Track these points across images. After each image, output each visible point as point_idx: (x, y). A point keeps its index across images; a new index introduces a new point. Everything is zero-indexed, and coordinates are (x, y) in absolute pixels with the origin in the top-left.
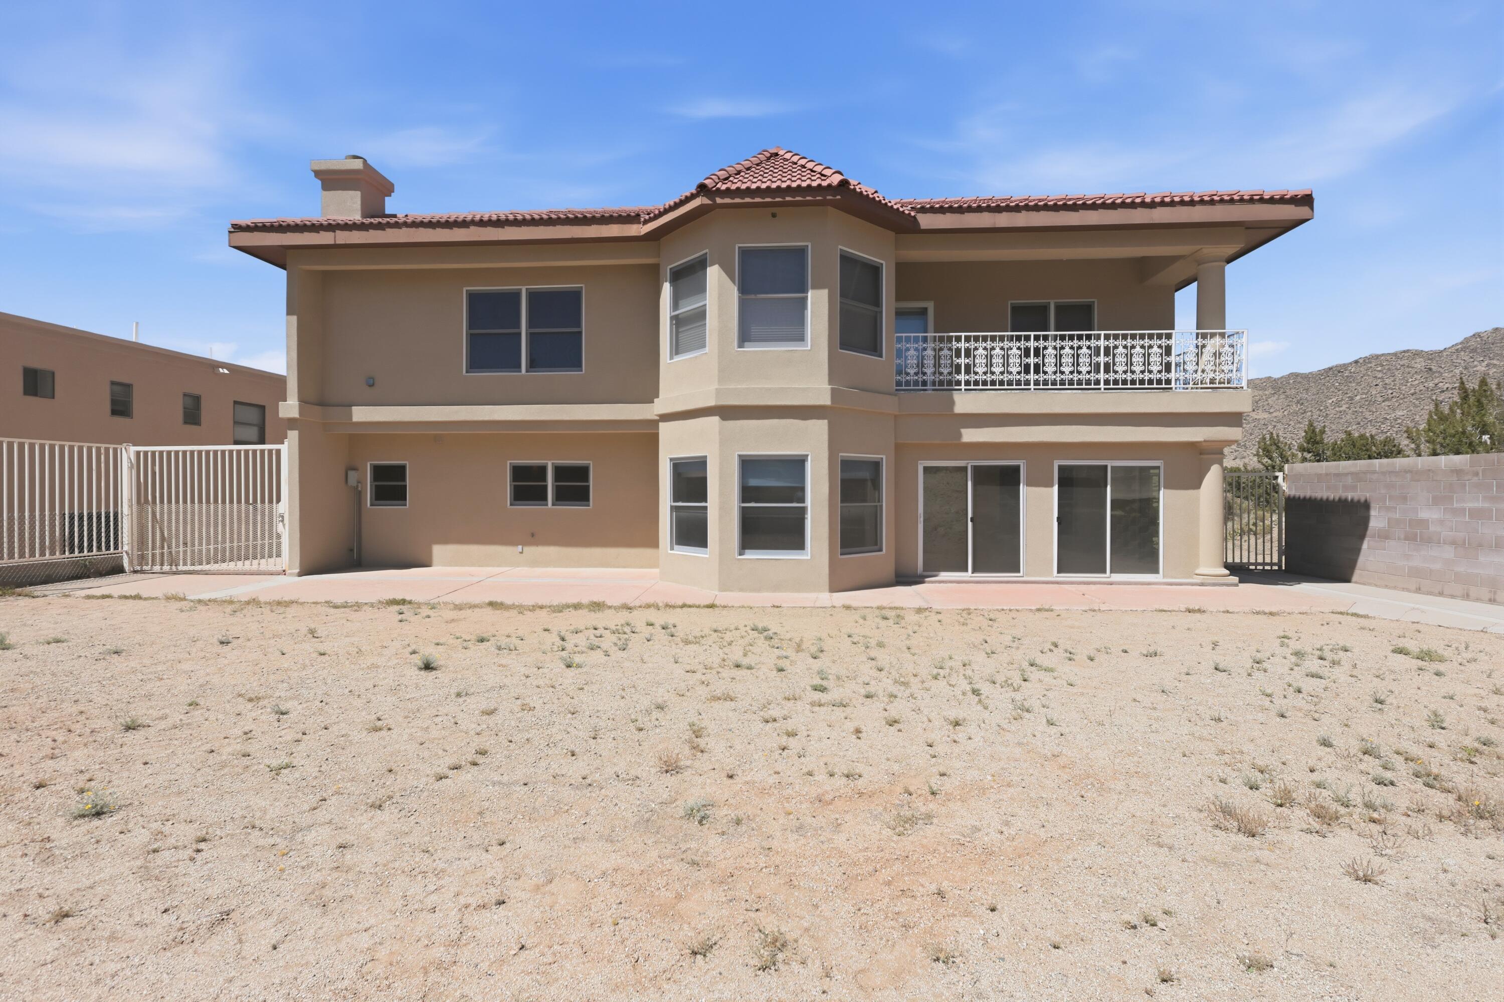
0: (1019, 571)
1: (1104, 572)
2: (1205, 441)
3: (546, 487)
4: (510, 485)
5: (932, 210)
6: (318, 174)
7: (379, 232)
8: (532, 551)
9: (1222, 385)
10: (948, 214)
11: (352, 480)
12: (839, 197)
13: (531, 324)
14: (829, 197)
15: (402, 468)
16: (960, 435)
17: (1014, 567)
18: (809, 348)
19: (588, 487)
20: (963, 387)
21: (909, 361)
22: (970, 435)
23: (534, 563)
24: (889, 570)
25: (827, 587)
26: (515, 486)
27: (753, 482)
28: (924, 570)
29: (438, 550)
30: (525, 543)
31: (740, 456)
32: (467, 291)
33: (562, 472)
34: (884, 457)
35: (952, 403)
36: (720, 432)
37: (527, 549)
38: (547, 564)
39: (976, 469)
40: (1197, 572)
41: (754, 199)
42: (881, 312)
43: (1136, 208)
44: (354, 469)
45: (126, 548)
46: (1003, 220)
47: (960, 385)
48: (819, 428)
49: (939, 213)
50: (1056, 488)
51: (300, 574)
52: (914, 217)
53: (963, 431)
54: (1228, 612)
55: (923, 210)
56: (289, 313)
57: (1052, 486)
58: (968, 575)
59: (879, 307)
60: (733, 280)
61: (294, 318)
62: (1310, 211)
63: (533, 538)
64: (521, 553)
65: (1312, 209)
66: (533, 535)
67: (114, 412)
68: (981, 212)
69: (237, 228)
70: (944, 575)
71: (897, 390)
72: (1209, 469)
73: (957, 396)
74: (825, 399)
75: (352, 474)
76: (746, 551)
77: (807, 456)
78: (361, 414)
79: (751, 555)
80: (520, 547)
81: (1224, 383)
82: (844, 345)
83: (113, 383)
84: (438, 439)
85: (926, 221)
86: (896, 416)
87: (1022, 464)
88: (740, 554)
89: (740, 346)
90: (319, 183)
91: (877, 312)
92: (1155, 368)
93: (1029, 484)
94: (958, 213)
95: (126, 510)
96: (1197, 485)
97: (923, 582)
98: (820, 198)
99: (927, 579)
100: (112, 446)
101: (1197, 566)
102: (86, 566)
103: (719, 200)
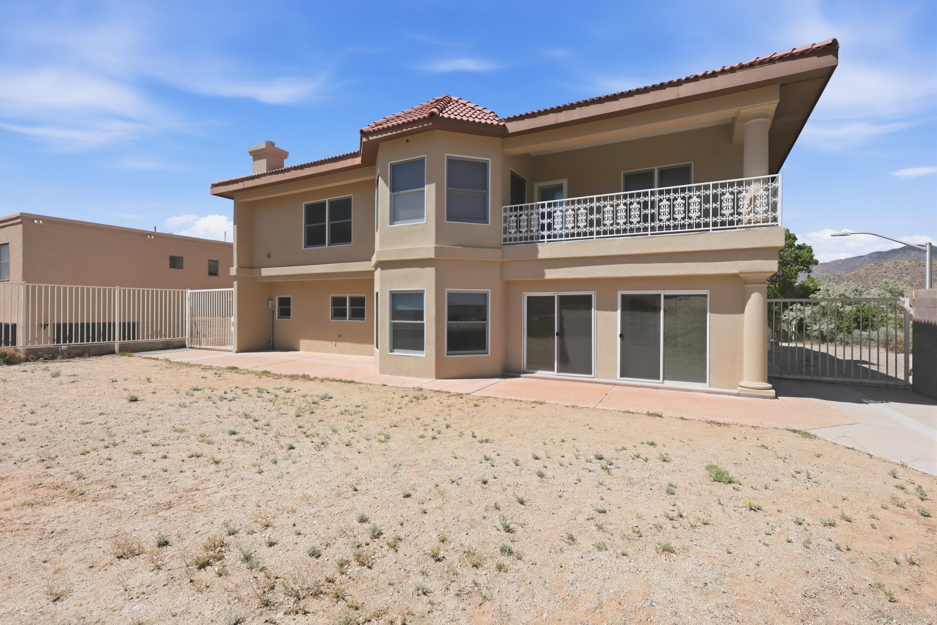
0: (591, 373)
1: (658, 378)
2: (741, 273)
3: (346, 309)
4: (331, 308)
5: (515, 119)
6: (251, 153)
7: (259, 180)
8: (341, 345)
9: (758, 224)
10: (526, 120)
11: (270, 306)
12: (431, 124)
13: (331, 219)
14: (426, 125)
15: (289, 299)
16: (544, 274)
17: (588, 371)
18: (425, 222)
19: (364, 309)
20: (546, 240)
21: (511, 224)
22: (551, 274)
23: (340, 352)
24: (497, 366)
25: (434, 376)
26: (335, 309)
27: (400, 308)
28: (527, 369)
29: (303, 343)
30: (337, 341)
31: (390, 291)
32: (305, 204)
33: (353, 300)
34: (490, 290)
35: (537, 251)
36: (380, 277)
37: (338, 344)
38: (345, 353)
39: (561, 298)
40: (741, 384)
41: (382, 135)
42: (488, 193)
43: (665, 88)
44: (271, 300)
45: (187, 336)
46: (563, 117)
47: (544, 239)
48: (430, 273)
49: (520, 120)
50: (619, 312)
51: (237, 352)
52: (504, 125)
53: (546, 271)
54: (682, 418)
55: (509, 120)
56: (234, 224)
57: (616, 310)
58: (554, 374)
59: (486, 190)
60: (387, 185)
61: (236, 226)
62: (835, 58)
63: (340, 338)
64: (335, 345)
65: (837, 56)
66: (340, 336)
67: (211, 274)
68: (548, 114)
69: (214, 186)
70: (540, 373)
71: (504, 245)
72: (750, 297)
73: (540, 247)
74: (431, 255)
75: (270, 302)
76: (395, 350)
77: (424, 291)
78: (266, 272)
79: (397, 353)
80: (335, 342)
81: (760, 222)
82: (450, 217)
83: (210, 261)
84: (302, 283)
85: (512, 127)
86: (502, 263)
87: (593, 293)
88: (391, 352)
89: (391, 223)
90: (252, 157)
91: (486, 193)
92: (694, 215)
93: (598, 309)
94: (532, 117)
95: (187, 320)
96: (741, 310)
97: (519, 377)
98: (421, 126)
99: (522, 375)
100: (180, 290)
101: (741, 379)
102: (168, 344)
103: (371, 138)
